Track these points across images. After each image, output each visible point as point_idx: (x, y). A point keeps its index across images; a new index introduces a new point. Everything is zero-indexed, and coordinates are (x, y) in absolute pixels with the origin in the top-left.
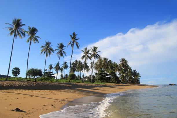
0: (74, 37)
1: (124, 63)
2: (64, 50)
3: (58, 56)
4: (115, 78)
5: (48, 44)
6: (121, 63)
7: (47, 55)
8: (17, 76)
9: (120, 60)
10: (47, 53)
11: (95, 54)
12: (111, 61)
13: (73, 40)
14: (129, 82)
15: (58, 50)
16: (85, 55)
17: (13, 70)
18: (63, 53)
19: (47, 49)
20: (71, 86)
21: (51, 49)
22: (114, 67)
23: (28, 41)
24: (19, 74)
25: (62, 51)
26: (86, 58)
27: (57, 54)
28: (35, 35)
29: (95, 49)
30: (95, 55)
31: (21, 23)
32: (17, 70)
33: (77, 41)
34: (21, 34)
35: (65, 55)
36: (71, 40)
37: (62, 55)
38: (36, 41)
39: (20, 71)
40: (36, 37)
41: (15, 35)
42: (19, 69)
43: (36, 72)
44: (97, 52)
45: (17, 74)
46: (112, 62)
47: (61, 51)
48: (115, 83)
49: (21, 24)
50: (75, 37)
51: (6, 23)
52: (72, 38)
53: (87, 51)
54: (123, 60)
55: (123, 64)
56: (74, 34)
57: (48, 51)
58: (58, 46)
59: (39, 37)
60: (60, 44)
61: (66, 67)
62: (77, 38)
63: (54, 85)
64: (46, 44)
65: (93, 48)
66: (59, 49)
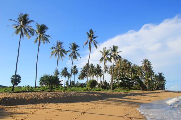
0: (91, 35)
1: (147, 65)
2: (78, 52)
3: (71, 58)
4: (139, 83)
5: (60, 44)
6: (143, 65)
7: (58, 58)
8: (17, 84)
9: (142, 61)
10: (58, 55)
11: (115, 55)
12: (130, 63)
13: (90, 39)
14: (155, 88)
15: (70, 51)
16: (103, 56)
17: (12, 78)
18: (77, 55)
19: (58, 51)
20: (99, 95)
21: (63, 51)
22: (136, 71)
23: (36, 41)
24: (19, 82)
25: (76, 53)
26: (105, 60)
27: (70, 56)
28: (45, 34)
29: (115, 49)
30: (115, 57)
31: (28, 19)
32: (17, 78)
33: (95, 39)
34: (29, 33)
35: (79, 57)
36: (88, 39)
37: (75, 57)
38: (45, 41)
39: (20, 79)
40: (46, 36)
41: (22, 34)
42: (19, 76)
43: (52, 79)
44: (117, 53)
45: (17, 83)
46: (132, 64)
47: (74, 52)
48: (139, 89)
49: (29, 21)
50: (93, 35)
51: (10, 20)
52: (90, 36)
53: (106, 51)
54: (146, 61)
55: (147, 67)
56: (91, 31)
57: (60, 53)
58: (70, 46)
59: (50, 36)
60: (72, 44)
61: (75, 72)
62: (95, 37)
63: (82, 95)
64: (57, 44)
65: (112, 48)
66: (72, 50)
